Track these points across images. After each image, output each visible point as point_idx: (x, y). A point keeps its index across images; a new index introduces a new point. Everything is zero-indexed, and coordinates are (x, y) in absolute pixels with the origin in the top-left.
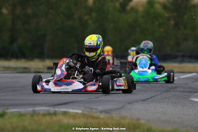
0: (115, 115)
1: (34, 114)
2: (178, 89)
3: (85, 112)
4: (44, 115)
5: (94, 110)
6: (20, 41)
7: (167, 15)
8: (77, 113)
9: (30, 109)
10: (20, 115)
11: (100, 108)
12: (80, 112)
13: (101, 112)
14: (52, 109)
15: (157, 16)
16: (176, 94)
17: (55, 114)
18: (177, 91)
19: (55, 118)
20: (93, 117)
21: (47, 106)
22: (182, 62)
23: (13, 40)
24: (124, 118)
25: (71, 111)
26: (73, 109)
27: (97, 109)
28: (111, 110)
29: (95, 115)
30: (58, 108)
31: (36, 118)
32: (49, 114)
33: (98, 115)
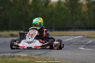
1: (4, 57)
2: (73, 44)
3: (29, 56)
4: (9, 57)
5: (33, 55)
7: (67, 8)
8: (25, 56)
11: (36, 53)
12: (26, 55)
13: (36, 55)
14: (12, 55)
16: (72, 46)
17: (14, 57)
18: (72, 45)
19: (14, 59)
21: (10, 53)
25: (22, 55)
26: (23, 54)
27: (34, 54)
28: (41, 54)
29: (33, 57)
30: (16, 54)
32: (11, 57)
33: (35, 56)
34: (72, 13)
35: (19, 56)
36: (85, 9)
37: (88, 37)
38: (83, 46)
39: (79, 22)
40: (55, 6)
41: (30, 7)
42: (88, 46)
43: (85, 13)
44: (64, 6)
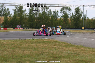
0: (53, 39)
1: (39, 39)
4: (41, 39)
6: (38, 26)
8: (47, 39)
9: (39, 38)
10: (37, 39)
11: (51, 38)
14: (42, 38)
15: (62, 21)
17: (43, 39)
19: (43, 40)
20: (49, 40)
22: (66, 29)
23: (37, 25)
24: (55, 40)
31: (39, 40)
32: (42, 39)
33: (50, 39)
34: (65, 23)
35: (45, 39)
36: (70, 21)
37: (70, 32)
38: (68, 35)
39: (67, 26)
40: (59, 20)
41: (50, 20)
42: (70, 35)
43: (70, 23)
44: (62, 20)
